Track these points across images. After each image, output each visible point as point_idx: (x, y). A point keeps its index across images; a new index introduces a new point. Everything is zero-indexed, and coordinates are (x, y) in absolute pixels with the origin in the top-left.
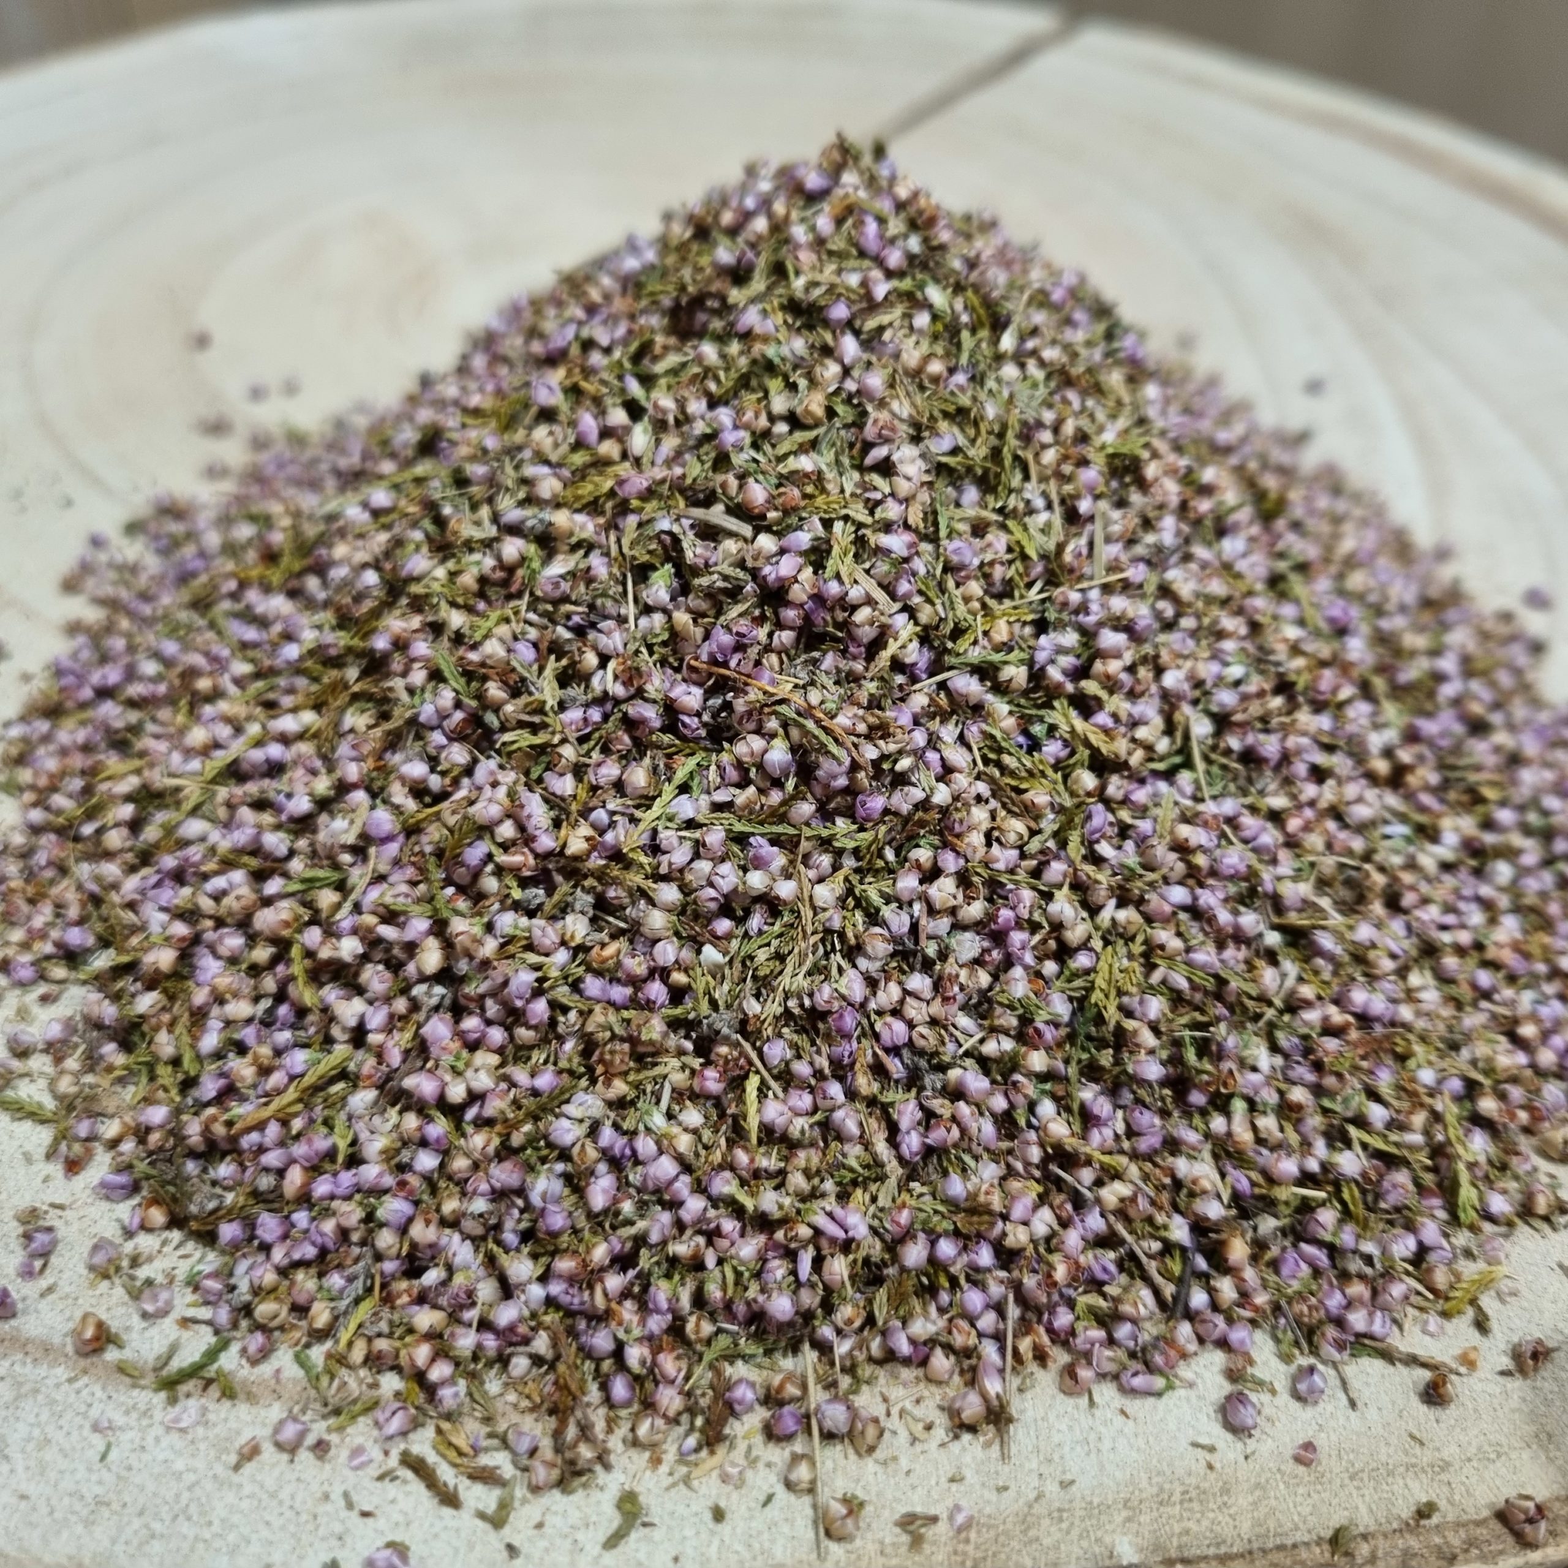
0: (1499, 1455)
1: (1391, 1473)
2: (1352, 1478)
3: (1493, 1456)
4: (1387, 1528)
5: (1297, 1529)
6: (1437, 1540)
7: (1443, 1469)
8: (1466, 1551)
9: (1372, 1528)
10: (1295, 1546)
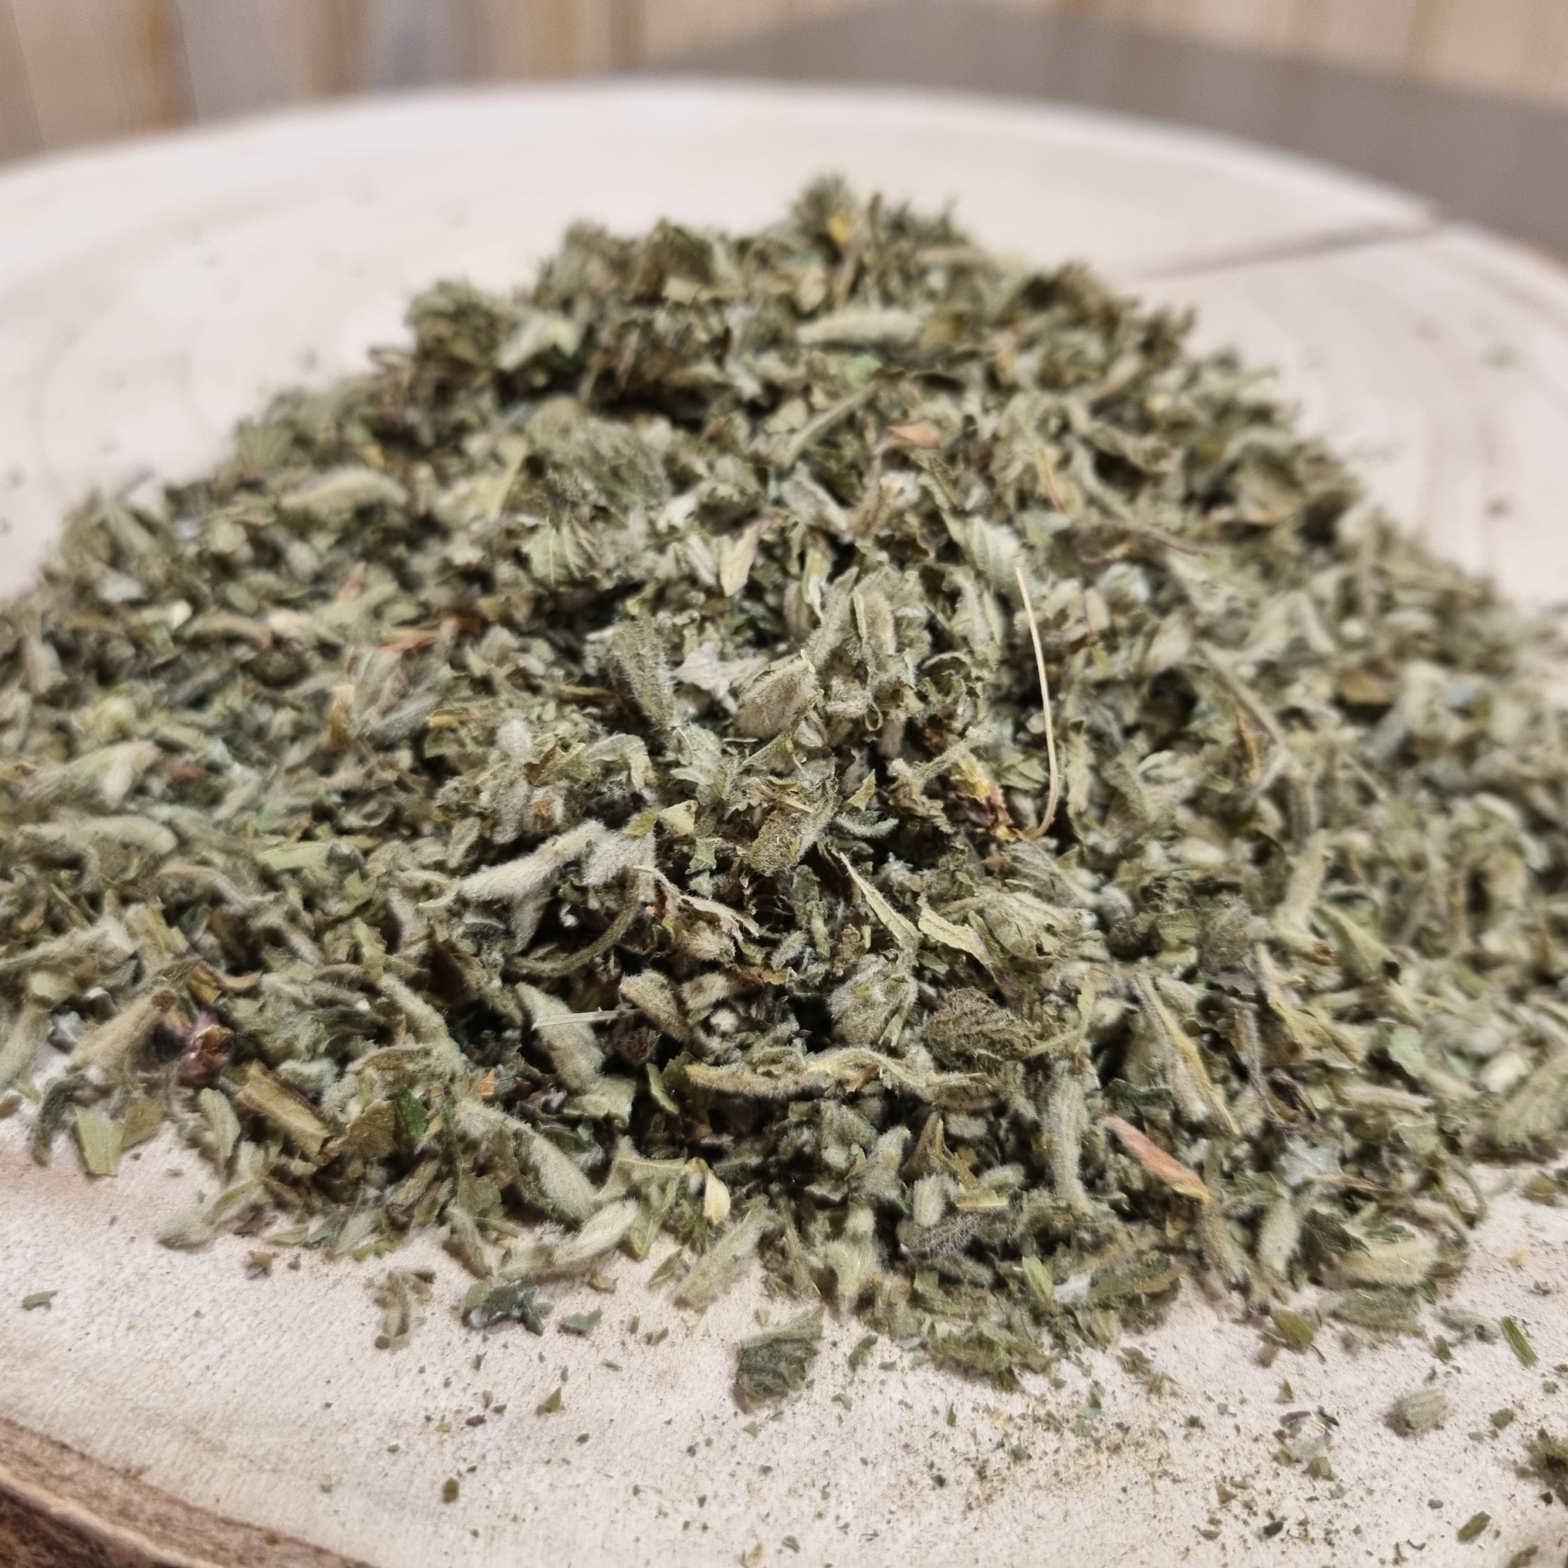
0: (274, 1471)
1: (168, 1426)
2: (132, 1410)
3: (268, 1467)
4: (107, 1462)
5: (41, 1418)
6: (137, 1498)
7: (214, 1449)
8: (150, 1522)
9: (96, 1456)
10: (22, 1429)
